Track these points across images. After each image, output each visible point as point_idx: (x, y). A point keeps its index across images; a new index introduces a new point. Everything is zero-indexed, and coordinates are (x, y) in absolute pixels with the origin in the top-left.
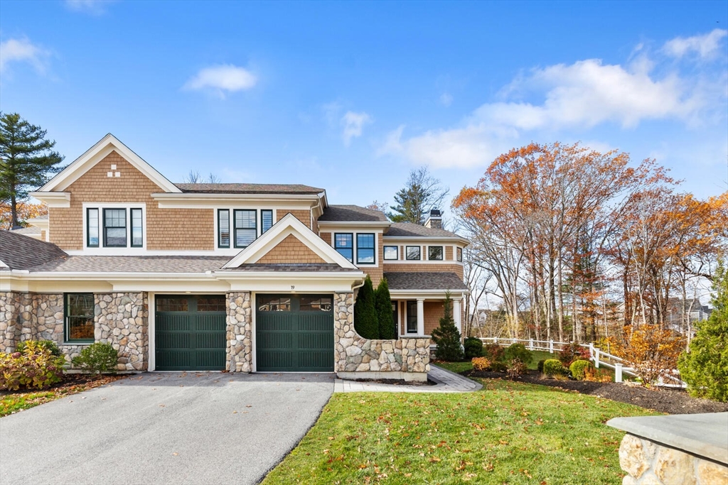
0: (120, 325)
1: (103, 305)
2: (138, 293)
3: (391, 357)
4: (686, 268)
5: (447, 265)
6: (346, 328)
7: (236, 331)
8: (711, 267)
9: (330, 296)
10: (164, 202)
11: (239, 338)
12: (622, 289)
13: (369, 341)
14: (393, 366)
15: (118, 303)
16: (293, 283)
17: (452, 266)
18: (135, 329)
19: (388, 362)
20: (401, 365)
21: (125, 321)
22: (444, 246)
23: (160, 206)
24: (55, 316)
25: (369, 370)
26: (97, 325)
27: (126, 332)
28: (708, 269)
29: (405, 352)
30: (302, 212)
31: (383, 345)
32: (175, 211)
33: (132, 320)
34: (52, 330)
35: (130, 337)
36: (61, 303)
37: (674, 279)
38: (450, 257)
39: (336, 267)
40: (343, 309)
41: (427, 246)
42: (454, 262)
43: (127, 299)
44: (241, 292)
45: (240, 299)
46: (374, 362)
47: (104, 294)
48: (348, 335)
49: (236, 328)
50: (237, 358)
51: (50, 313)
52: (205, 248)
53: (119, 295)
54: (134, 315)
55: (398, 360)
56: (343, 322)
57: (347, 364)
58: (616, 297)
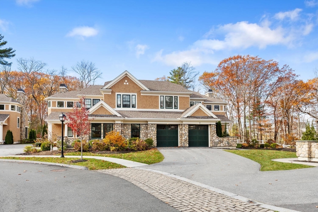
0: (150, 133)
1: (143, 127)
2: (155, 124)
3: (226, 142)
4: (299, 109)
5: (221, 112)
6: (214, 134)
7: (185, 135)
8: (309, 109)
9: (207, 126)
10: (143, 93)
11: (186, 137)
12: (273, 119)
13: (220, 138)
14: (227, 145)
15: (149, 127)
16: (200, 122)
17: (223, 113)
18: (154, 135)
19: (225, 144)
20: (229, 144)
21: (152, 132)
22: (220, 105)
23: (142, 94)
24: (129, 131)
25: (220, 146)
26: (141, 133)
27: (152, 135)
28: (308, 110)
29: (230, 141)
30: (187, 97)
31: (224, 139)
32: (146, 96)
33: (153, 132)
34: (127, 135)
35: (153, 137)
36: (130, 127)
37: (295, 114)
38: (222, 109)
39: (212, 117)
40: (214, 129)
41: (214, 105)
42: (223, 111)
43: (153, 126)
44: (186, 124)
45: (186, 126)
46: (222, 144)
47: (143, 124)
48: (215, 136)
49: (185, 134)
50: (185, 143)
51: (127, 130)
52: (156, 108)
53: (150, 125)
54: (154, 130)
55: (228, 143)
56: (213, 133)
57: (215, 144)
58: (271, 122)
